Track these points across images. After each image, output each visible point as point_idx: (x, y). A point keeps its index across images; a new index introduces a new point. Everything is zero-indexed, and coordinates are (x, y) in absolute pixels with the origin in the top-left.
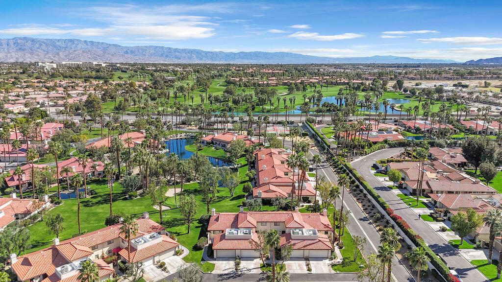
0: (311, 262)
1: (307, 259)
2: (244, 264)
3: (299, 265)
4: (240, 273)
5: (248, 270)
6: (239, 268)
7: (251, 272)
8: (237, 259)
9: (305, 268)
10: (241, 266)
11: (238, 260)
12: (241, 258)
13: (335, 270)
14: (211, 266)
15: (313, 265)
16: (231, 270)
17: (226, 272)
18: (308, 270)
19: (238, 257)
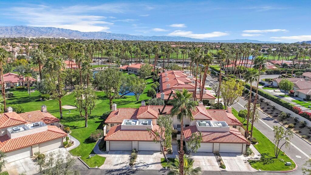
0: (223, 158)
1: (217, 154)
2: (140, 158)
3: (209, 161)
4: (135, 169)
5: (145, 165)
6: (134, 163)
7: (148, 168)
8: (133, 152)
9: (217, 165)
10: (137, 160)
11: (133, 154)
12: (138, 151)
13: (255, 167)
14: (100, 161)
15: (226, 161)
16: (125, 165)
17: (118, 167)
18: (221, 167)
19: (135, 149)
